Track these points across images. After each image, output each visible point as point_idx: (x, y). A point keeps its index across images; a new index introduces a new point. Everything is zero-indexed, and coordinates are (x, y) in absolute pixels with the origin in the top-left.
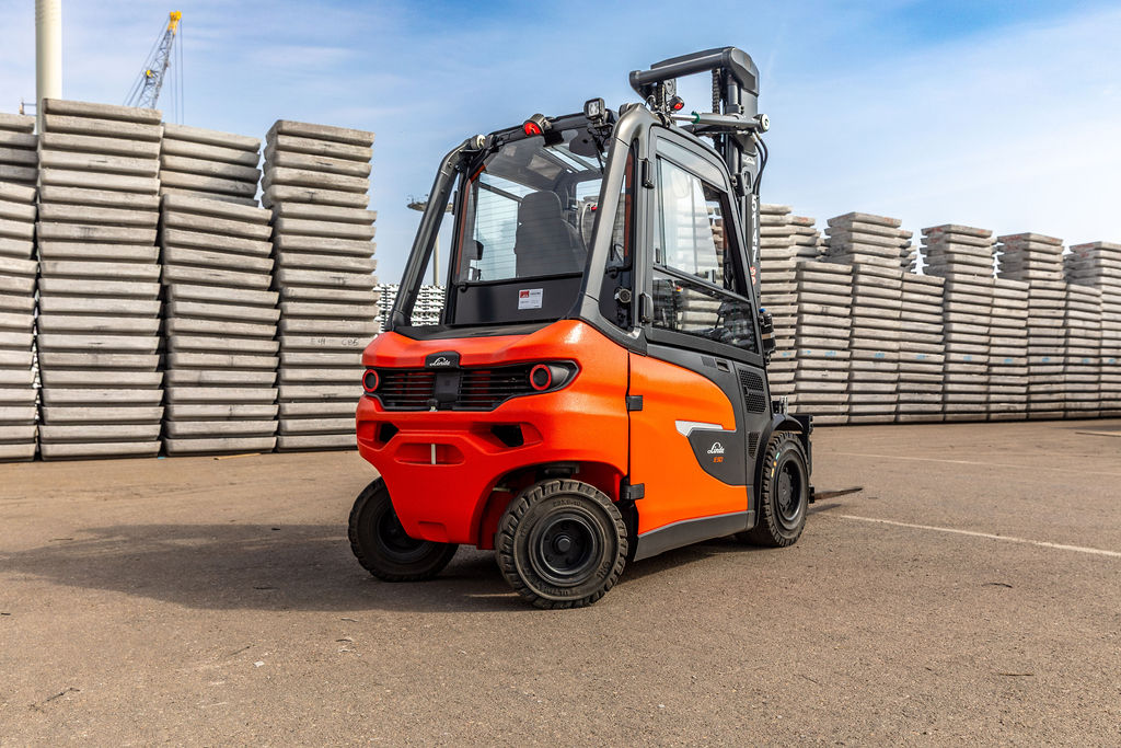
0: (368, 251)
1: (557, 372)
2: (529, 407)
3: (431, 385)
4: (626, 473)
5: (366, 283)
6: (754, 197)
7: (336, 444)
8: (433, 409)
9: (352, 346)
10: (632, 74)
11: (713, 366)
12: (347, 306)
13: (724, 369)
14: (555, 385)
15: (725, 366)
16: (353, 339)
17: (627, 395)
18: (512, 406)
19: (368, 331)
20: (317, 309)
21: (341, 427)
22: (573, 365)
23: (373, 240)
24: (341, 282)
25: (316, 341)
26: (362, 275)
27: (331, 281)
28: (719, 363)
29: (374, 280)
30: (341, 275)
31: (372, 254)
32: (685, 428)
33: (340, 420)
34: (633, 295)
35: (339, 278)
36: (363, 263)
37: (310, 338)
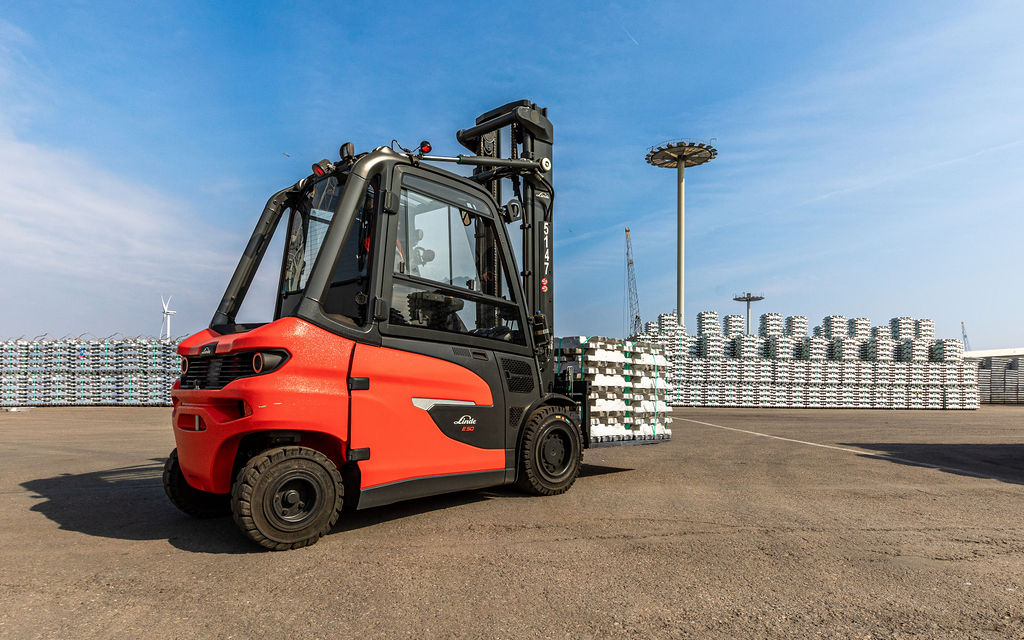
1: (268, 359)
2: (243, 387)
3: (207, 369)
4: (345, 439)
6: (546, 224)
8: (197, 387)
10: (458, 133)
11: (469, 355)
13: (482, 357)
14: (269, 369)
15: (484, 355)
17: (349, 377)
18: (236, 385)
22: (285, 354)
28: (474, 353)
32: (424, 404)
34: (368, 299)
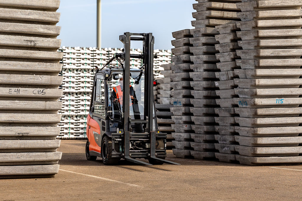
0: (54, 20)
5: (52, 45)
7: (28, 173)
9: (40, 95)
12: (37, 63)
16: (42, 89)
19: (53, 83)
20: (13, 65)
21: (31, 159)
23: (57, 11)
24: (33, 44)
25: (13, 92)
26: (49, 39)
27: (25, 44)
29: (58, 42)
30: (33, 38)
31: (57, 22)
33: (31, 154)
35: (31, 41)
36: (49, 29)
37: (8, 89)
